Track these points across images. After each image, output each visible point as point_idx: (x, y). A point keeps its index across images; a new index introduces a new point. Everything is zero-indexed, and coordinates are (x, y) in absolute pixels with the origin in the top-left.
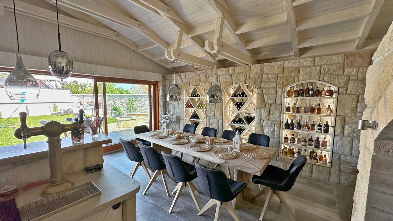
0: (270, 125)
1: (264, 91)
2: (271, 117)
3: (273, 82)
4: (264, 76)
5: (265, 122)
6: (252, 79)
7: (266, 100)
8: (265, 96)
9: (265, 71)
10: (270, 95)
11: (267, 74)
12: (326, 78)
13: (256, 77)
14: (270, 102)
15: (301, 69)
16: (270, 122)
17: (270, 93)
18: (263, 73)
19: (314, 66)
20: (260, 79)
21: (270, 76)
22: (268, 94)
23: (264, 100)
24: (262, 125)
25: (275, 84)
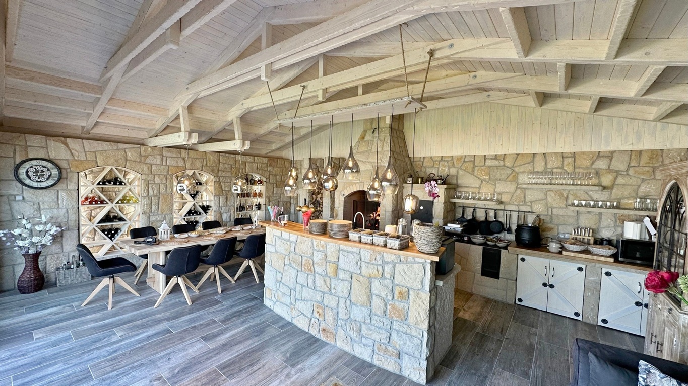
0: (227, 211)
1: (221, 179)
2: (228, 203)
3: (229, 172)
4: (221, 165)
5: (223, 209)
6: (209, 167)
7: (223, 188)
8: (222, 184)
9: (221, 161)
10: (226, 183)
11: (224, 163)
12: (260, 172)
13: (214, 165)
14: (227, 189)
15: (247, 164)
16: (227, 208)
17: (226, 181)
18: (220, 162)
19: (254, 163)
20: (217, 167)
21: (226, 166)
22: (224, 182)
23: (222, 188)
24: (221, 212)
25: (230, 173)
